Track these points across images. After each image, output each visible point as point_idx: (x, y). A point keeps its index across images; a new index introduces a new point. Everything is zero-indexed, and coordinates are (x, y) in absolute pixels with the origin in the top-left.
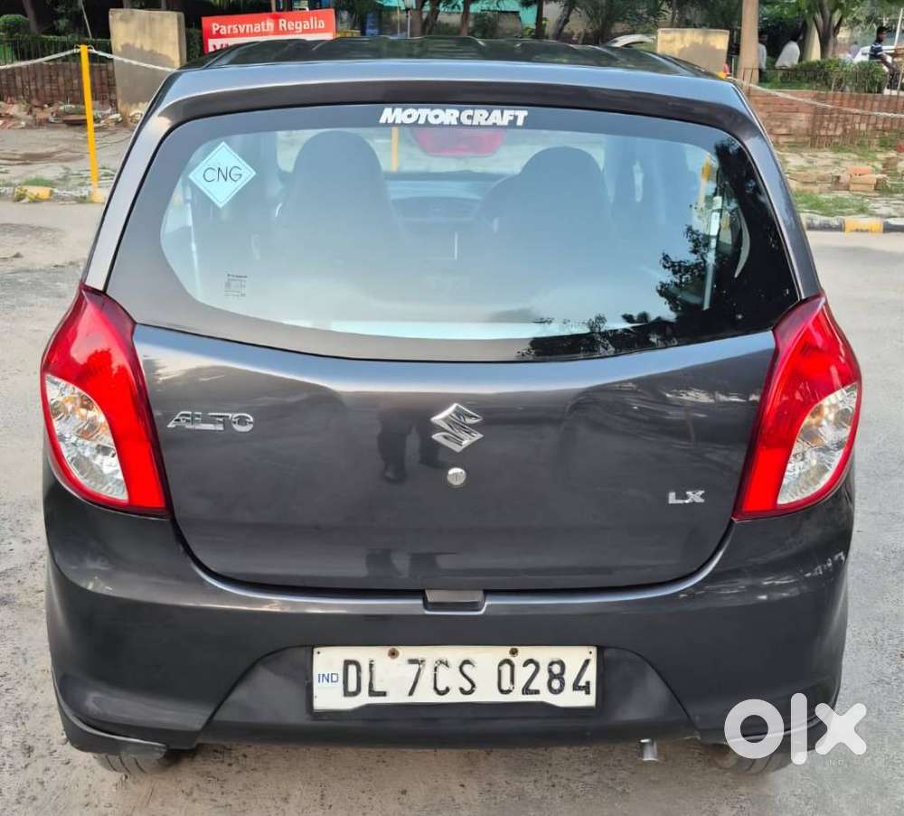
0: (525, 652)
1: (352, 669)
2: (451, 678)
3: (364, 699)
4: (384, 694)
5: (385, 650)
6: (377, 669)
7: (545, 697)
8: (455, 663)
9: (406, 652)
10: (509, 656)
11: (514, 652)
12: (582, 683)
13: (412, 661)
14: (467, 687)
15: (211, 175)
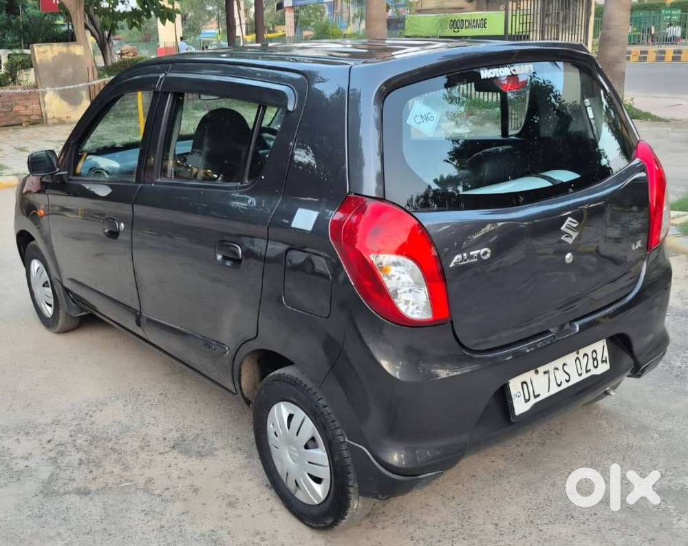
0: (582, 351)
1: (525, 386)
2: (561, 377)
3: (533, 401)
4: (539, 394)
5: (533, 372)
6: (534, 383)
7: (594, 371)
8: (560, 367)
9: (541, 369)
10: (577, 356)
11: (578, 353)
12: (604, 359)
14: (568, 378)
15: (419, 119)
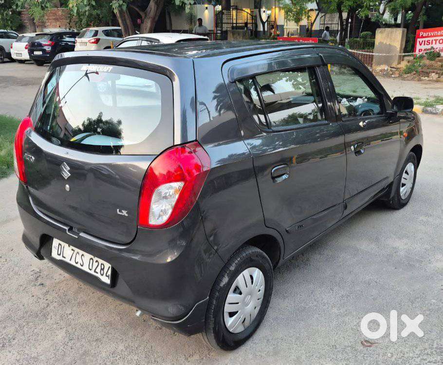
0: (97, 258)
1: (60, 247)
2: (79, 259)
3: (61, 257)
4: (65, 258)
6: (65, 249)
7: (99, 275)
8: (81, 254)
9: (72, 247)
11: (94, 257)
12: (108, 275)
13: (72, 250)
14: (82, 264)
